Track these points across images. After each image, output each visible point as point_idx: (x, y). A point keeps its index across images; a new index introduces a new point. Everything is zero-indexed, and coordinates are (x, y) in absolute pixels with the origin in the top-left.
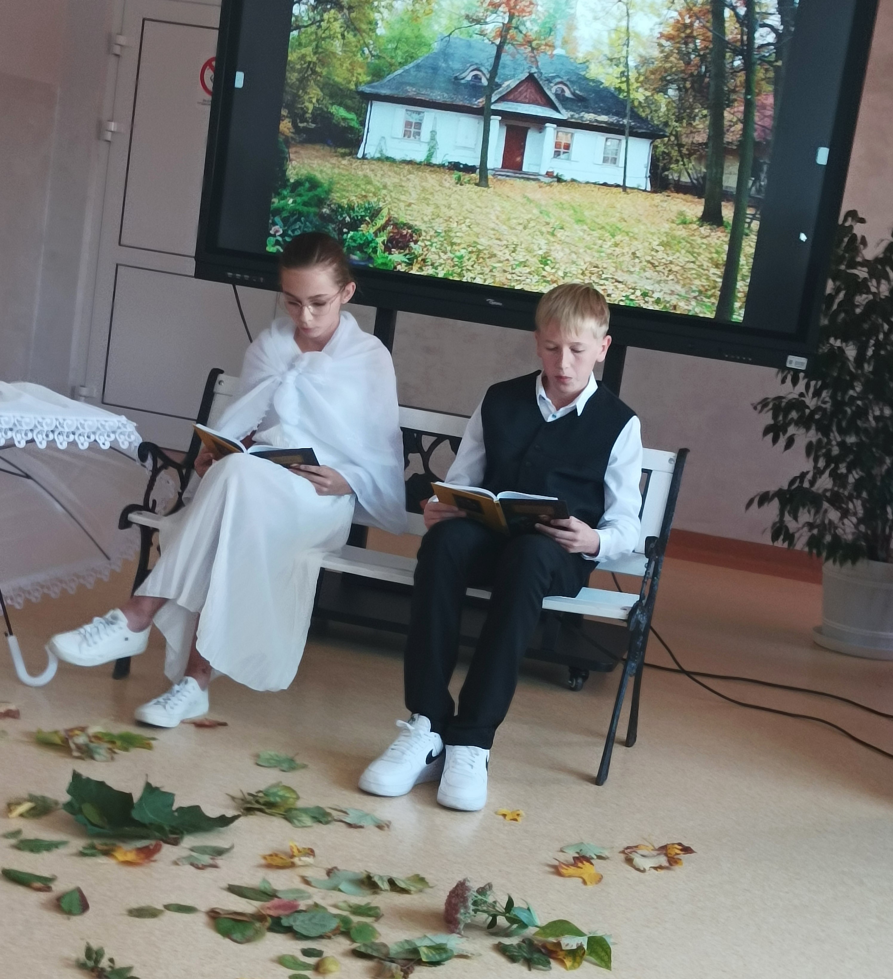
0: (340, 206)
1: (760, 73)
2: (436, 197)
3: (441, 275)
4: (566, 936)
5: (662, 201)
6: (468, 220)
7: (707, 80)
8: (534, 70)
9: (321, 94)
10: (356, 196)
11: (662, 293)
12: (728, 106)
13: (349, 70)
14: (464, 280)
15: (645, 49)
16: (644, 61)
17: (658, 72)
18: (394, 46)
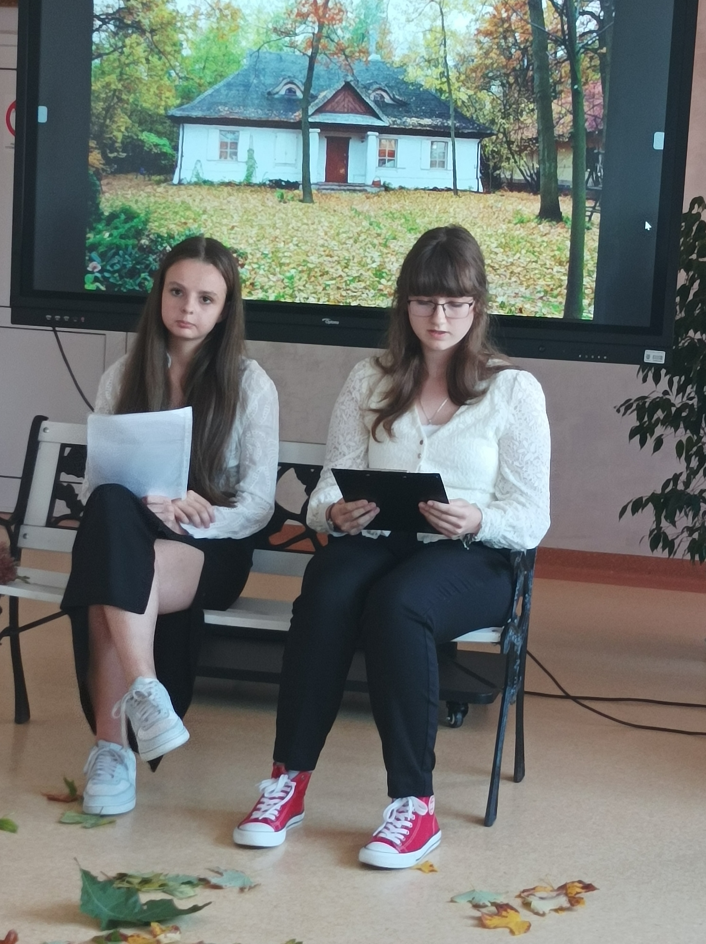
0: (159, 236)
1: (585, 62)
2: (259, 217)
3: (272, 298)
5: (496, 201)
6: (295, 239)
7: (530, 73)
8: (350, 78)
9: (129, 121)
10: (175, 224)
11: (506, 296)
12: (555, 98)
13: (156, 95)
14: (297, 301)
15: (463, 47)
16: (464, 59)
17: (479, 70)
18: (202, 66)
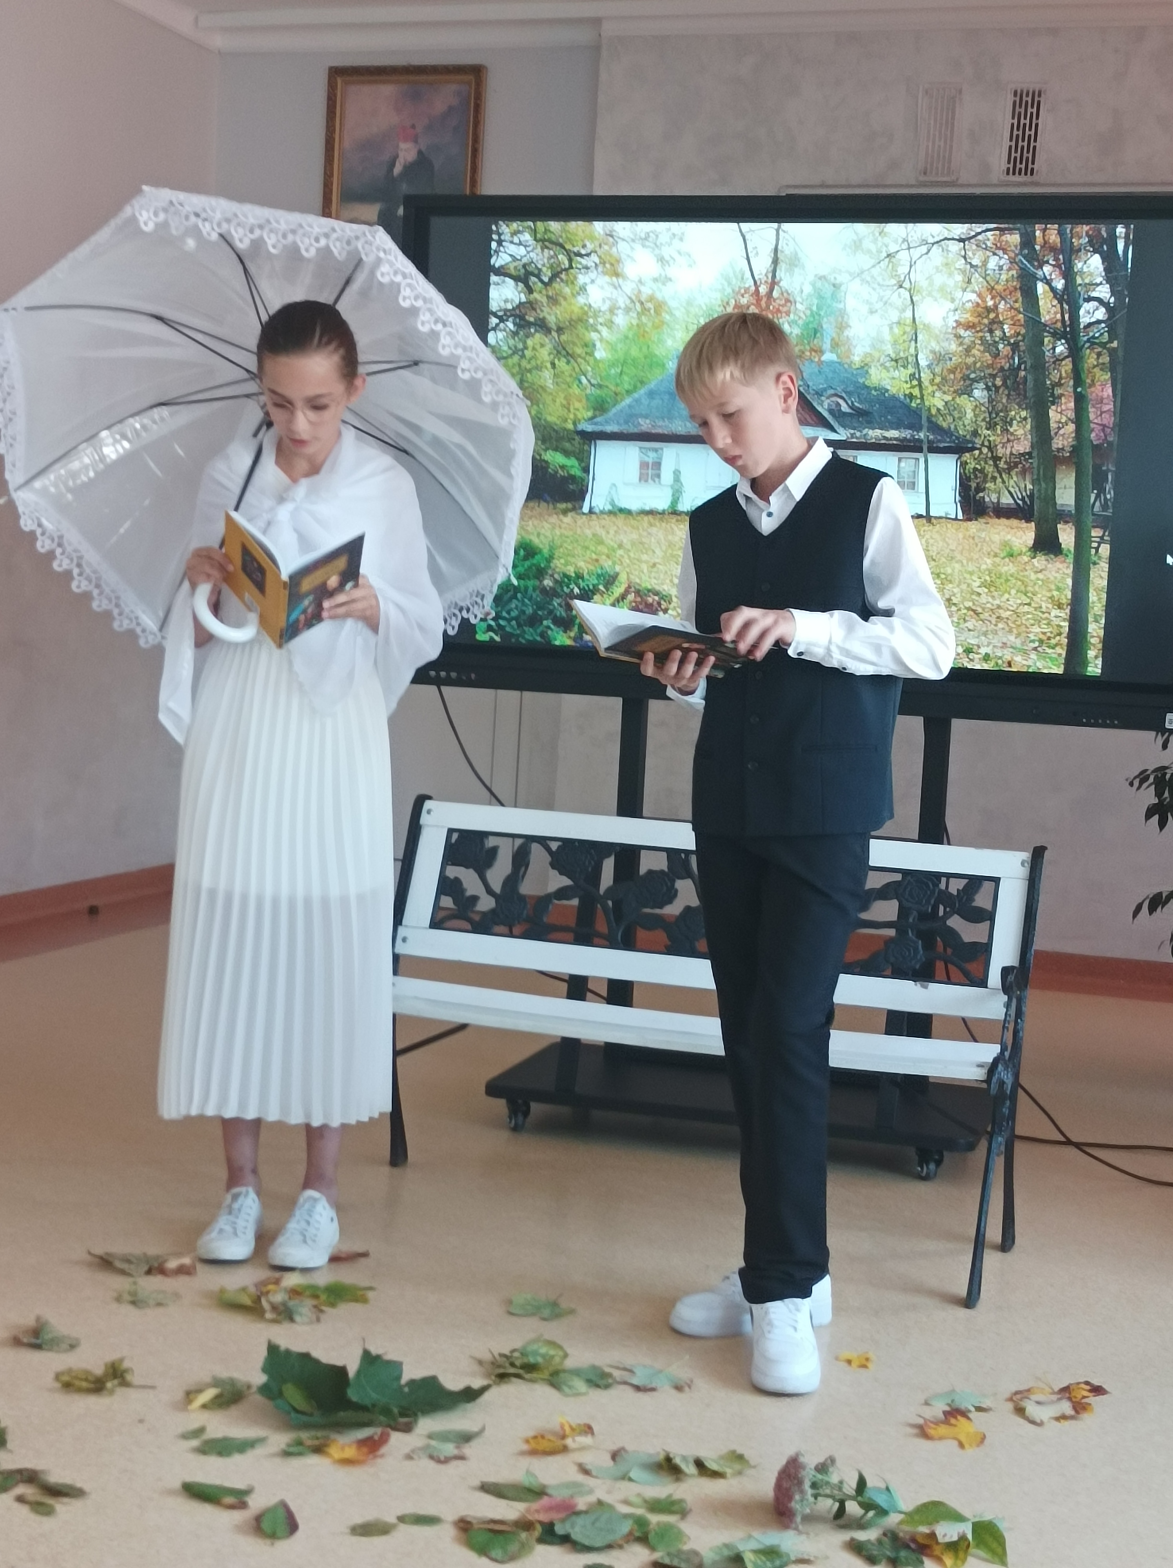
0: (565, 575)
1: (1090, 359)
4: (942, 1523)
5: (979, 530)
7: (1023, 373)
10: (584, 561)
11: (991, 647)
12: (1053, 403)
13: (563, 406)
15: (938, 342)
16: (939, 358)
17: (959, 370)
18: (619, 371)
